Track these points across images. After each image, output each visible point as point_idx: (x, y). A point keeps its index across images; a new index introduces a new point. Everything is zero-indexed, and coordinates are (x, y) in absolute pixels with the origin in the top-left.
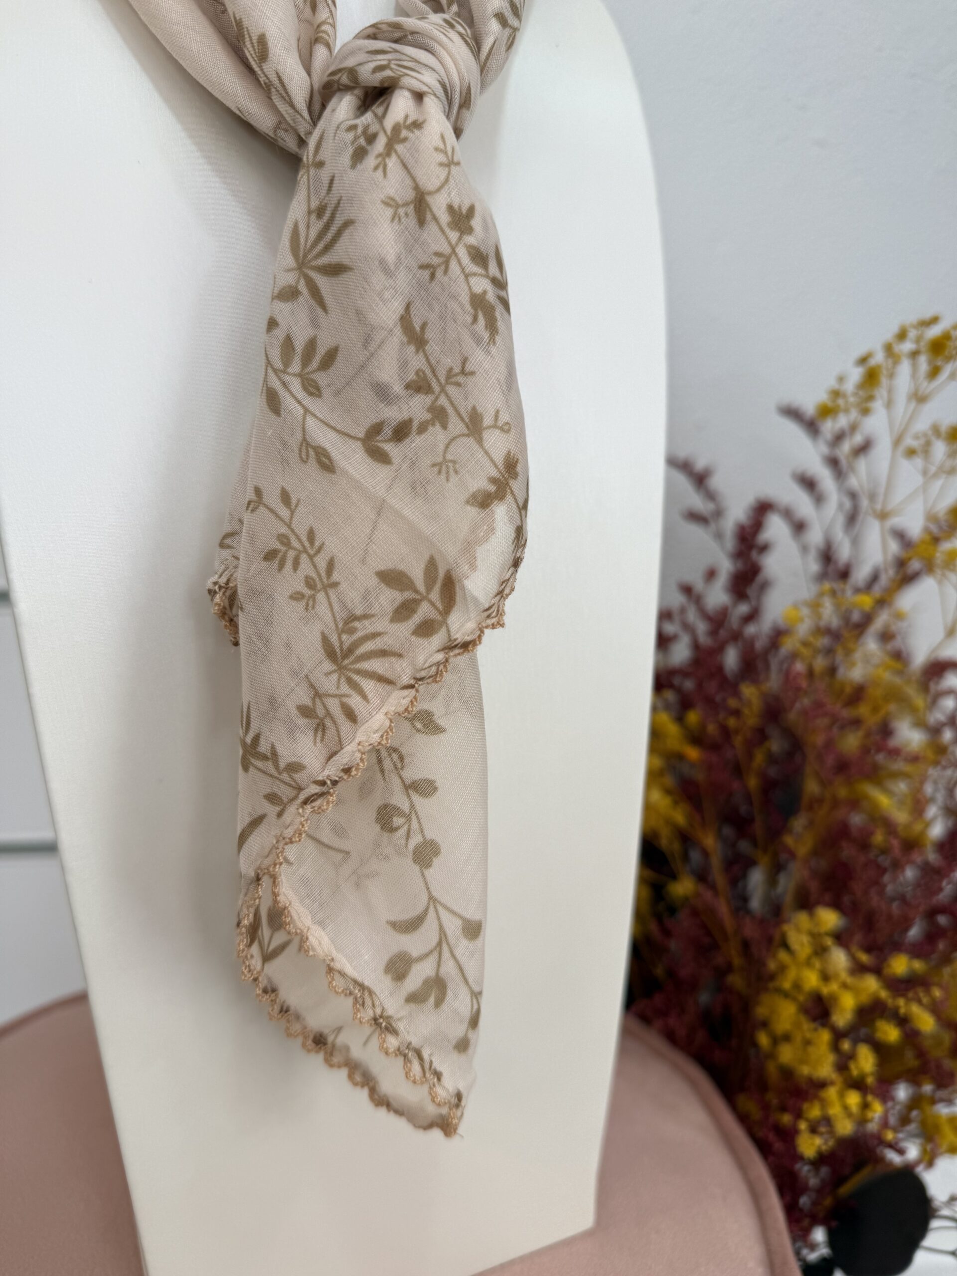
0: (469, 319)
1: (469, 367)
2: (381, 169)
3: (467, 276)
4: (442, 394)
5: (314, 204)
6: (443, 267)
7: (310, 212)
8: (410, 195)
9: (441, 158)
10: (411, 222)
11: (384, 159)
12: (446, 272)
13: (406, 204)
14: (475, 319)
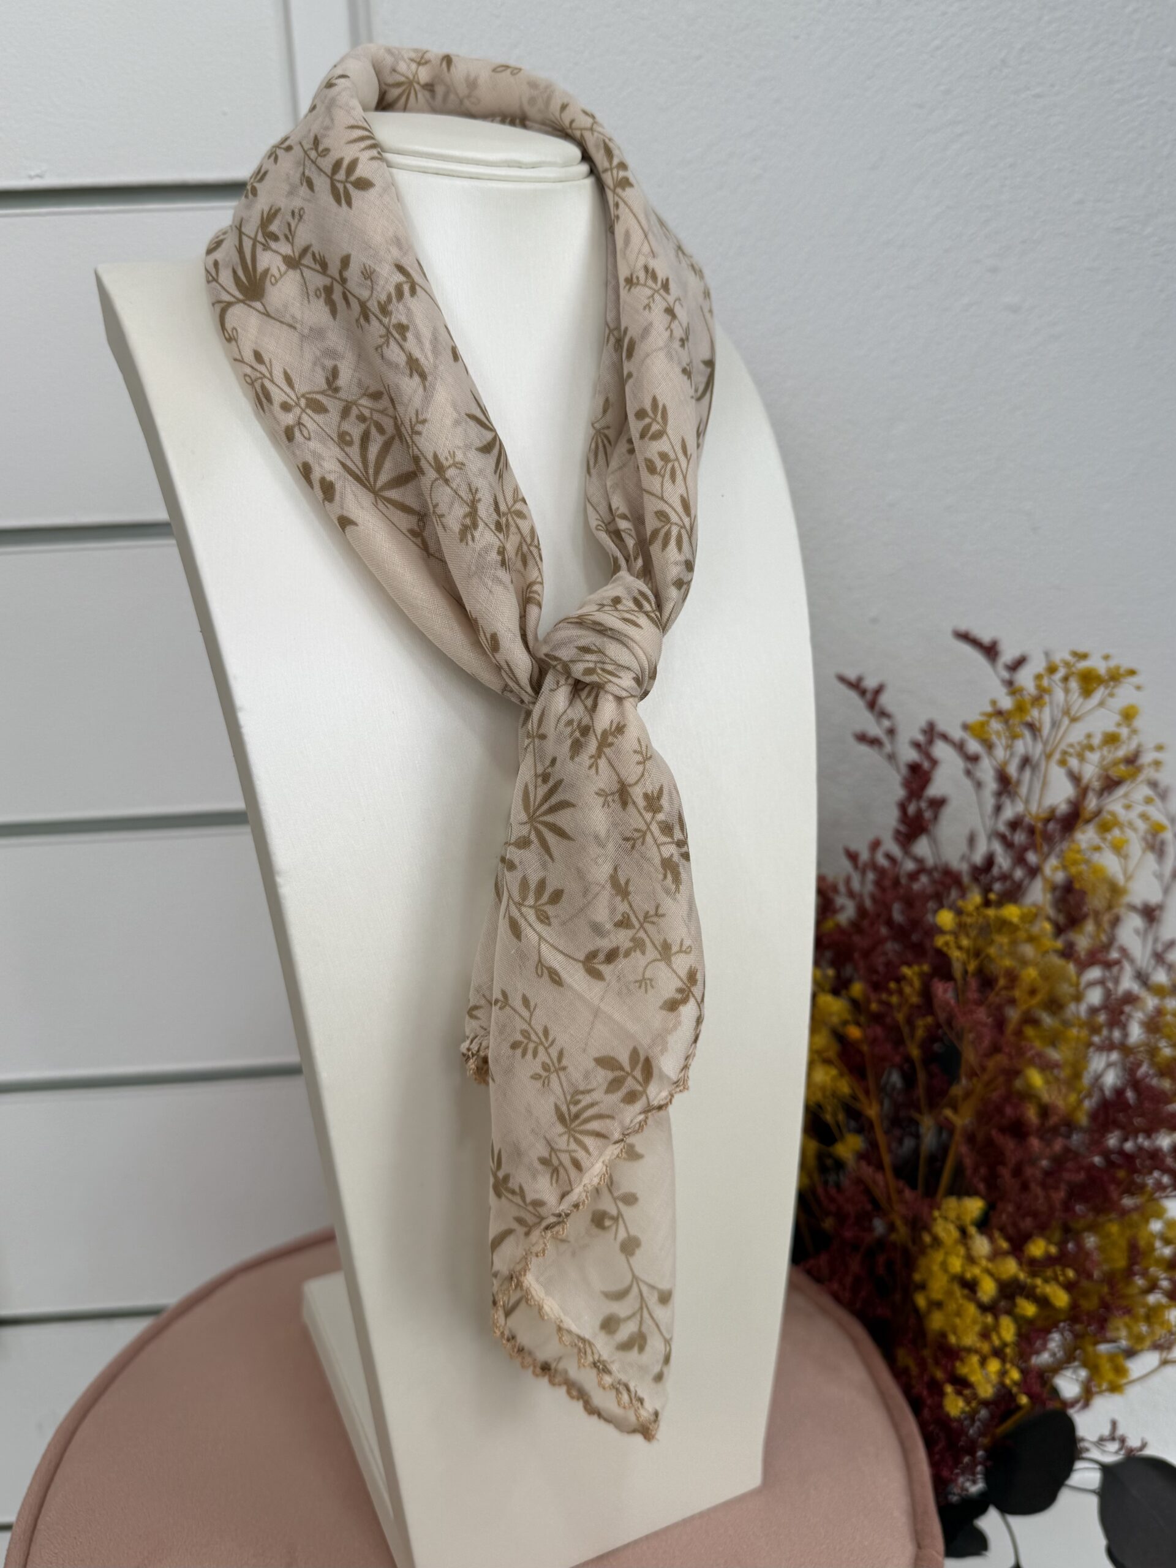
0: (661, 877)
1: (660, 911)
2: (594, 769)
3: (658, 846)
4: (642, 929)
5: (540, 770)
6: (641, 840)
7: (536, 776)
8: (615, 787)
9: (639, 758)
10: (616, 806)
11: (596, 760)
12: (643, 843)
13: (613, 794)
14: (665, 877)
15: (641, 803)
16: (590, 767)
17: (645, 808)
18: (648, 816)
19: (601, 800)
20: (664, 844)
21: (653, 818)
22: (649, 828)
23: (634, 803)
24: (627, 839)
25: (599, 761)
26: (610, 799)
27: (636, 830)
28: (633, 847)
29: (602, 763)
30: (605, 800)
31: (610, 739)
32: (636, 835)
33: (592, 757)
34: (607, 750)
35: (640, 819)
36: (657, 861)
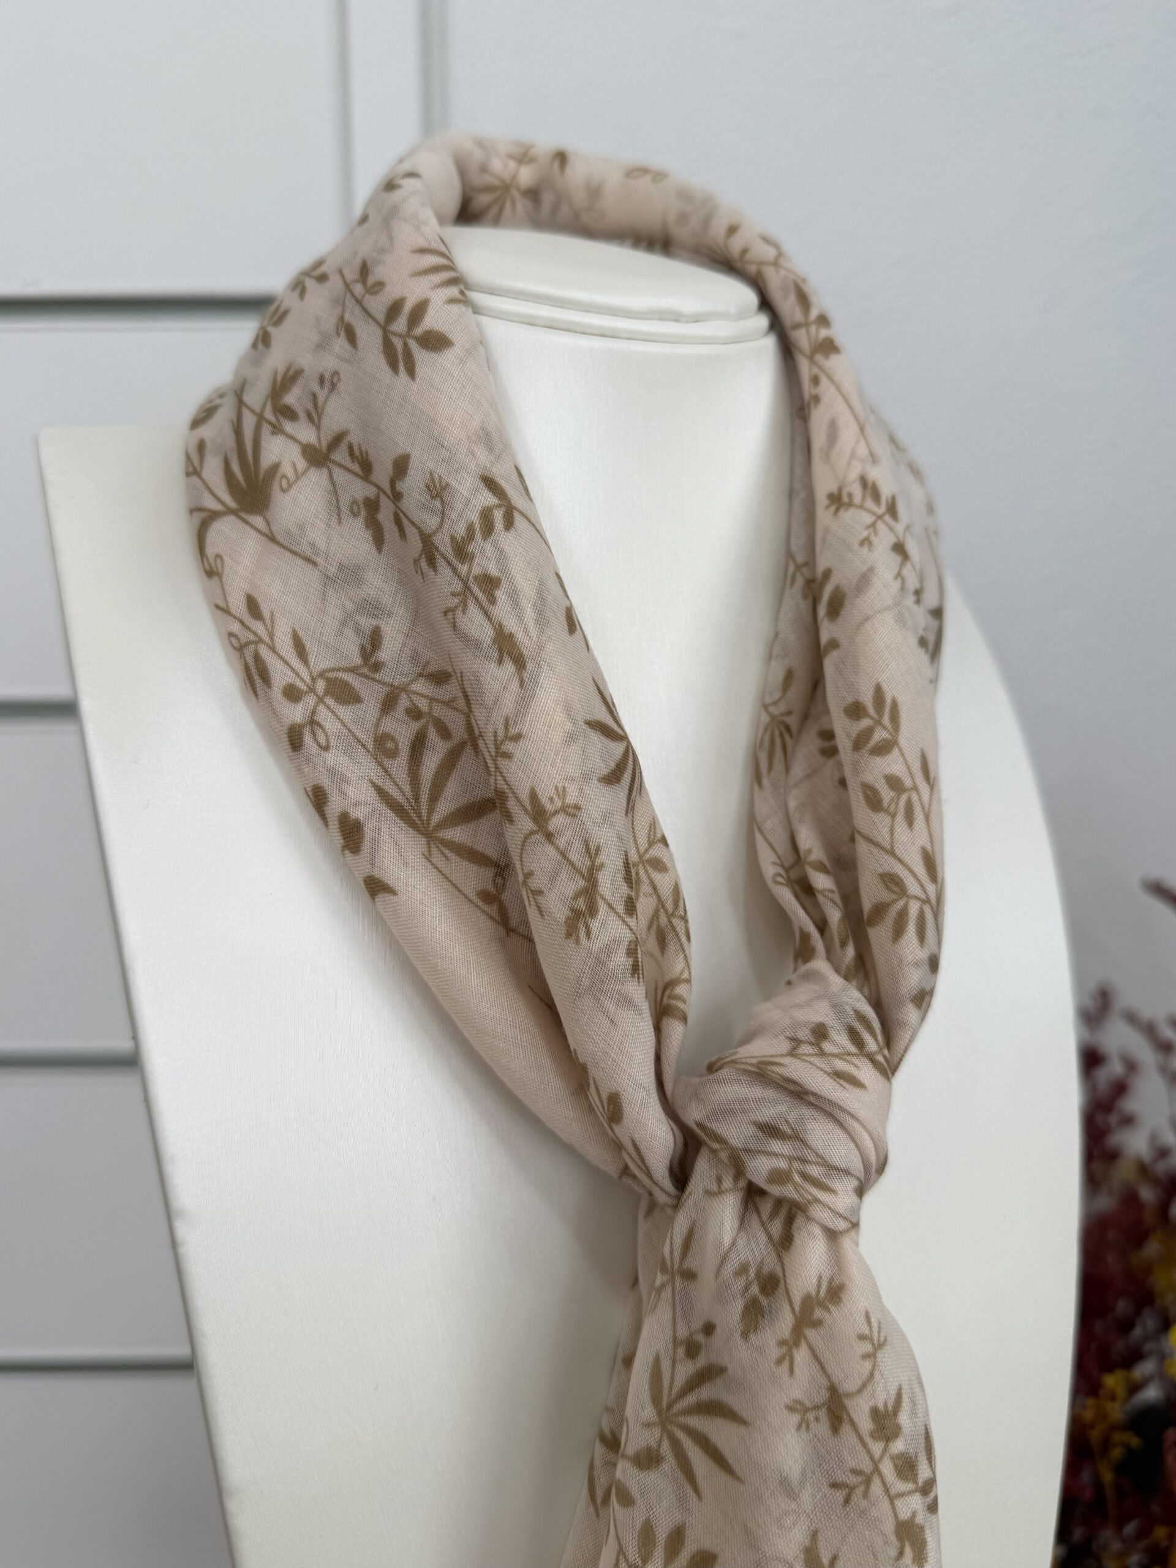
0: (893, 1552)
2: (785, 1365)
3: (891, 1500)
6: (862, 1488)
8: (822, 1396)
9: (865, 1346)
10: (823, 1427)
11: (790, 1350)
12: (866, 1495)
13: (817, 1407)
14: (901, 1554)
15: (866, 1424)
16: (779, 1362)
17: (872, 1435)
18: (877, 1448)
19: (795, 1418)
20: (901, 1495)
21: (885, 1450)
22: (877, 1470)
23: (853, 1424)
24: (835, 1485)
25: (795, 1352)
26: (811, 1416)
27: (855, 1472)
28: (847, 1501)
29: (801, 1356)
30: (802, 1419)
31: (818, 1313)
32: (853, 1480)
33: (782, 1343)
34: (810, 1333)
35: (863, 1454)
36: (889, 1526)
